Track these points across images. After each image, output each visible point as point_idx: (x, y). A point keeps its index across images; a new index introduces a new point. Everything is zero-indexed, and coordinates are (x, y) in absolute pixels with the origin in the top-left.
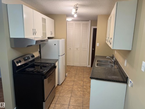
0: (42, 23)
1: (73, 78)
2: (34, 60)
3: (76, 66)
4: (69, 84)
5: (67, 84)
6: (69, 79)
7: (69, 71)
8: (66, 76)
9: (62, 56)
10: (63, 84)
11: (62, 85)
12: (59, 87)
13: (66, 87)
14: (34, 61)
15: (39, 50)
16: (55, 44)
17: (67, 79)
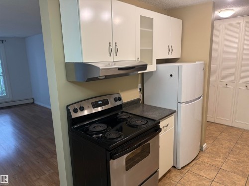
0: (141, 26)
1: (218, 161)
2: (120, 106)
3: (239, 129)
4: (202, 173)
5: (197, 172)
6: (206, 160)
7: (215, 139)
8: (201, 150)
9: (186, 103)
10: (188, 168)
11: (185, 171)
12: (174, 172)
13: (192, 178)
14: (122, 109)
15: (140, 86)
16: (171, 76)
17: (203, 158)
